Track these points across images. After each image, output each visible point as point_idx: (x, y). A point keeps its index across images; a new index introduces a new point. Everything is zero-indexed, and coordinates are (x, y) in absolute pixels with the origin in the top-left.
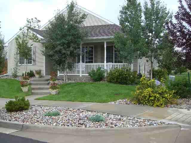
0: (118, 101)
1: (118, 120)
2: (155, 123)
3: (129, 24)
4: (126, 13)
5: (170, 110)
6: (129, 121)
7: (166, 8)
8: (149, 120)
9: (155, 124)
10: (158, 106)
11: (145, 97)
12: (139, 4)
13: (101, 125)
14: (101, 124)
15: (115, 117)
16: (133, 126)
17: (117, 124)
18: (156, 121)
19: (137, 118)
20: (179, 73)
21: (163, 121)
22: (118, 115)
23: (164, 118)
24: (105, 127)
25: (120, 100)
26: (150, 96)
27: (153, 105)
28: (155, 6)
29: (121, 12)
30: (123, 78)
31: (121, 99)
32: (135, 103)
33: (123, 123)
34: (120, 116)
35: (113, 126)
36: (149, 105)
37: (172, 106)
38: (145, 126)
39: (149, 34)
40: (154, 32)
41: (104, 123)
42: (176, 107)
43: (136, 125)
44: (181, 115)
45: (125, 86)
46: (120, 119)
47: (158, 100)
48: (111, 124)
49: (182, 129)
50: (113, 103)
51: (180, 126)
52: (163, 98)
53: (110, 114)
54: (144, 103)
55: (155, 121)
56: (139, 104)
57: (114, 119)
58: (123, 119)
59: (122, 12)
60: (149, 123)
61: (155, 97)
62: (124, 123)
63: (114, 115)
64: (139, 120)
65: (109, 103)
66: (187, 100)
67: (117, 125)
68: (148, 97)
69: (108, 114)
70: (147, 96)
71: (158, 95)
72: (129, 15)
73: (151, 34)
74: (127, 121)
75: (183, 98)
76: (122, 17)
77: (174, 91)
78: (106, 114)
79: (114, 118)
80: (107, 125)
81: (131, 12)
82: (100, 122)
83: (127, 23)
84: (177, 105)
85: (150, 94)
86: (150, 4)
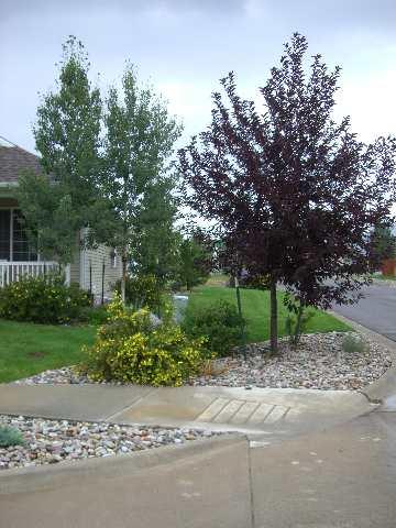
0: (43, 374)
1: (64, 436)
2: (177, 436)
3: (62, 148)
4: (55, 116)
5: (201, 392)
6: (98, 436)
7: (166, 113)
8: (156, 429)
9: (178, 440)
10: (163, 383)
11: (126, 361)
12: (97, 94)
13: (17, 458)
14: (15, 456)
15: (54, 428)
16: (116, 452)
17: (67, 449)
18: (176, 431)
19: (121, 426)
20: (186, 287)
21: (196, 426)
22: (60, 421)
23: (194, 418)
24: (33, 463)
25: (49, 372)
26: (141, 358)
27: (149, 382)
28: (138, 102)
29: (42, 112)
30: (46, 305)
31: (51, 369)
32: (95, 380)
33: (83, 443)
34: (65, 423)
35: (58, 457)
36: (140, 383)
37: (202, 379)
38: (150, 446)
39: (116, 180)
40: (131, 176)
41: (25, 452)
42: (213, 384)
43: (124, 448)
44: (234, 405)
45: (51, 327)
46: (70, 434)
47: (165, 367)
48: (48, 451)
49: (253, 444)
50: (29, 381)
51: (246, 437)
52: (177, 359)
53: (32, 418)
54: (125, 377)
55: (172, 429)
56: (109, 381)
57: (51, 434)
58: (78, 433)
59: (45, 111)
60: (160, 439)
61: (155, 358)
62: (88, 444)
63: (45, 419)
64: (130, 432)
65: (18, 382)
66: (235, 360)
67: (67, 454)
68: (135, 360)
69: (26, 418)
70: (132, 357)
71: (163, 353)
72: (65, 122)
73: (121, 181)
74: (94, 437)
75: (223, 356)
76: (45, 128)
77: (203, 339)
78: (21, 418)
79: (50, 431)
80: (34, 456)
81: (72, 114)
82: (11, 448)
83: (57, 146)
84: (214, 375)
85: (140, 350)
86: (125, 96)
